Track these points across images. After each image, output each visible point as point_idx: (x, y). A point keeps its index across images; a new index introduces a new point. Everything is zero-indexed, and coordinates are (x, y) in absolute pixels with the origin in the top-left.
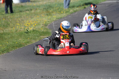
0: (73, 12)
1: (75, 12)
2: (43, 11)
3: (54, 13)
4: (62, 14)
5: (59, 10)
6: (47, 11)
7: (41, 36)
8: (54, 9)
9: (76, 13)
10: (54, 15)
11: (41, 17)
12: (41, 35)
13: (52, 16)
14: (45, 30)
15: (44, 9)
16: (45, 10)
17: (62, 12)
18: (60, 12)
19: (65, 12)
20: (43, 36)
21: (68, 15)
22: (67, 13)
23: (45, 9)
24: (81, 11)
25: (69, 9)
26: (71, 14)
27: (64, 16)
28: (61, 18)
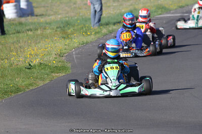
0: (107, 33)
1: (111, 32)
2: (56, 31)
3: (75, 35)
4: (89, 37)
5: (84, 29)
6: (64, 32)
7: (53, 74)
8: (76, 28)
9: (113, 35)
10: (74, 39)
11: (52, 41)
12: (52, 72)
13: (71, 39)
14: (60, 63)
15: (57, 28)
16: (59, 29)
17: (89, 33)
18: (86, 33)
19: (93, 33)
20: (56, 74)
21: (99, 39)
22: (98, 35)
23: (60, 27)
25: (100, 29)
26: (104, 36)
27: (92, 39)
28: (87, 43)
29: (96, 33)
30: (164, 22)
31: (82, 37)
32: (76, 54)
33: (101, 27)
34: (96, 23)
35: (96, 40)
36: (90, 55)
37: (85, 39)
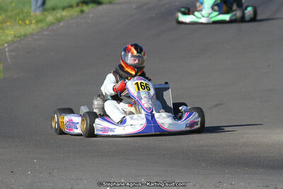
0: (54, 21)
1: (59, 21)
3: (8, 24)
4: (27, 27)
5: (21, 16)
8: (9, 13)
9: (61, 24)
10: (8, 29)
13: (3, 30)
17: (27, 22)
18: (23, 20)
19: (33, 21)
21: (42, 29)
22: (40, 25)
24: (72, 19)
25: (44, 15)
26: (49, 25)
27: (33, 30)
28: (25, 36)
29: (38, 22)
30: (134, 6)
31: (17, 27)
32: (10, 51)
33: (46, 13)
34: (39, 7)
35: (39, 32)
36: (29, 52)
37: (22, 30)
